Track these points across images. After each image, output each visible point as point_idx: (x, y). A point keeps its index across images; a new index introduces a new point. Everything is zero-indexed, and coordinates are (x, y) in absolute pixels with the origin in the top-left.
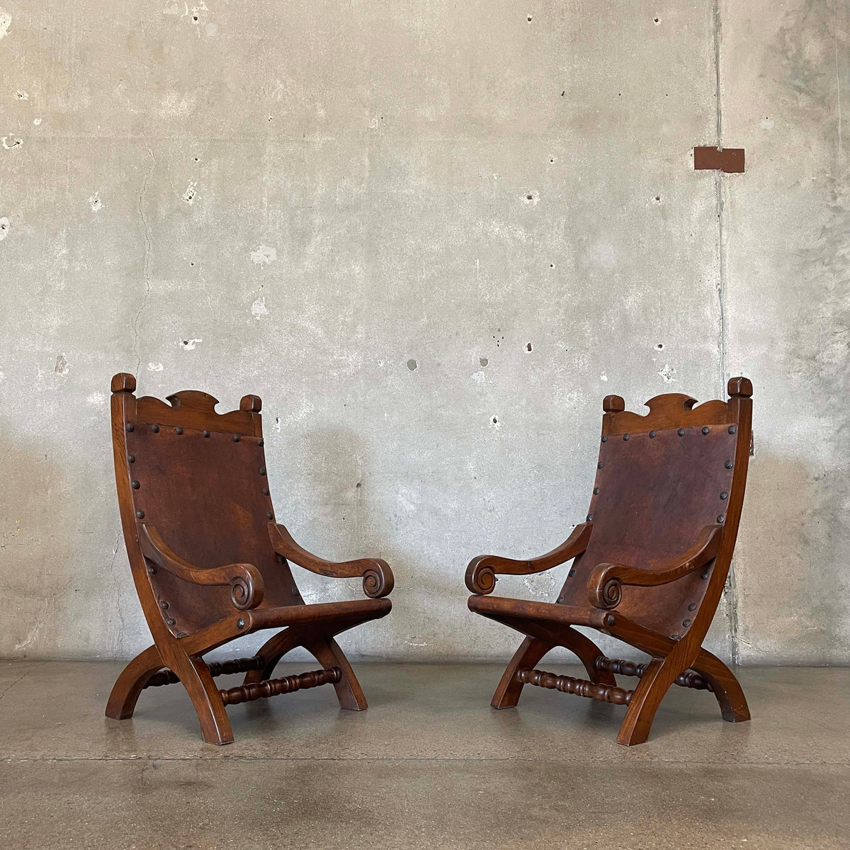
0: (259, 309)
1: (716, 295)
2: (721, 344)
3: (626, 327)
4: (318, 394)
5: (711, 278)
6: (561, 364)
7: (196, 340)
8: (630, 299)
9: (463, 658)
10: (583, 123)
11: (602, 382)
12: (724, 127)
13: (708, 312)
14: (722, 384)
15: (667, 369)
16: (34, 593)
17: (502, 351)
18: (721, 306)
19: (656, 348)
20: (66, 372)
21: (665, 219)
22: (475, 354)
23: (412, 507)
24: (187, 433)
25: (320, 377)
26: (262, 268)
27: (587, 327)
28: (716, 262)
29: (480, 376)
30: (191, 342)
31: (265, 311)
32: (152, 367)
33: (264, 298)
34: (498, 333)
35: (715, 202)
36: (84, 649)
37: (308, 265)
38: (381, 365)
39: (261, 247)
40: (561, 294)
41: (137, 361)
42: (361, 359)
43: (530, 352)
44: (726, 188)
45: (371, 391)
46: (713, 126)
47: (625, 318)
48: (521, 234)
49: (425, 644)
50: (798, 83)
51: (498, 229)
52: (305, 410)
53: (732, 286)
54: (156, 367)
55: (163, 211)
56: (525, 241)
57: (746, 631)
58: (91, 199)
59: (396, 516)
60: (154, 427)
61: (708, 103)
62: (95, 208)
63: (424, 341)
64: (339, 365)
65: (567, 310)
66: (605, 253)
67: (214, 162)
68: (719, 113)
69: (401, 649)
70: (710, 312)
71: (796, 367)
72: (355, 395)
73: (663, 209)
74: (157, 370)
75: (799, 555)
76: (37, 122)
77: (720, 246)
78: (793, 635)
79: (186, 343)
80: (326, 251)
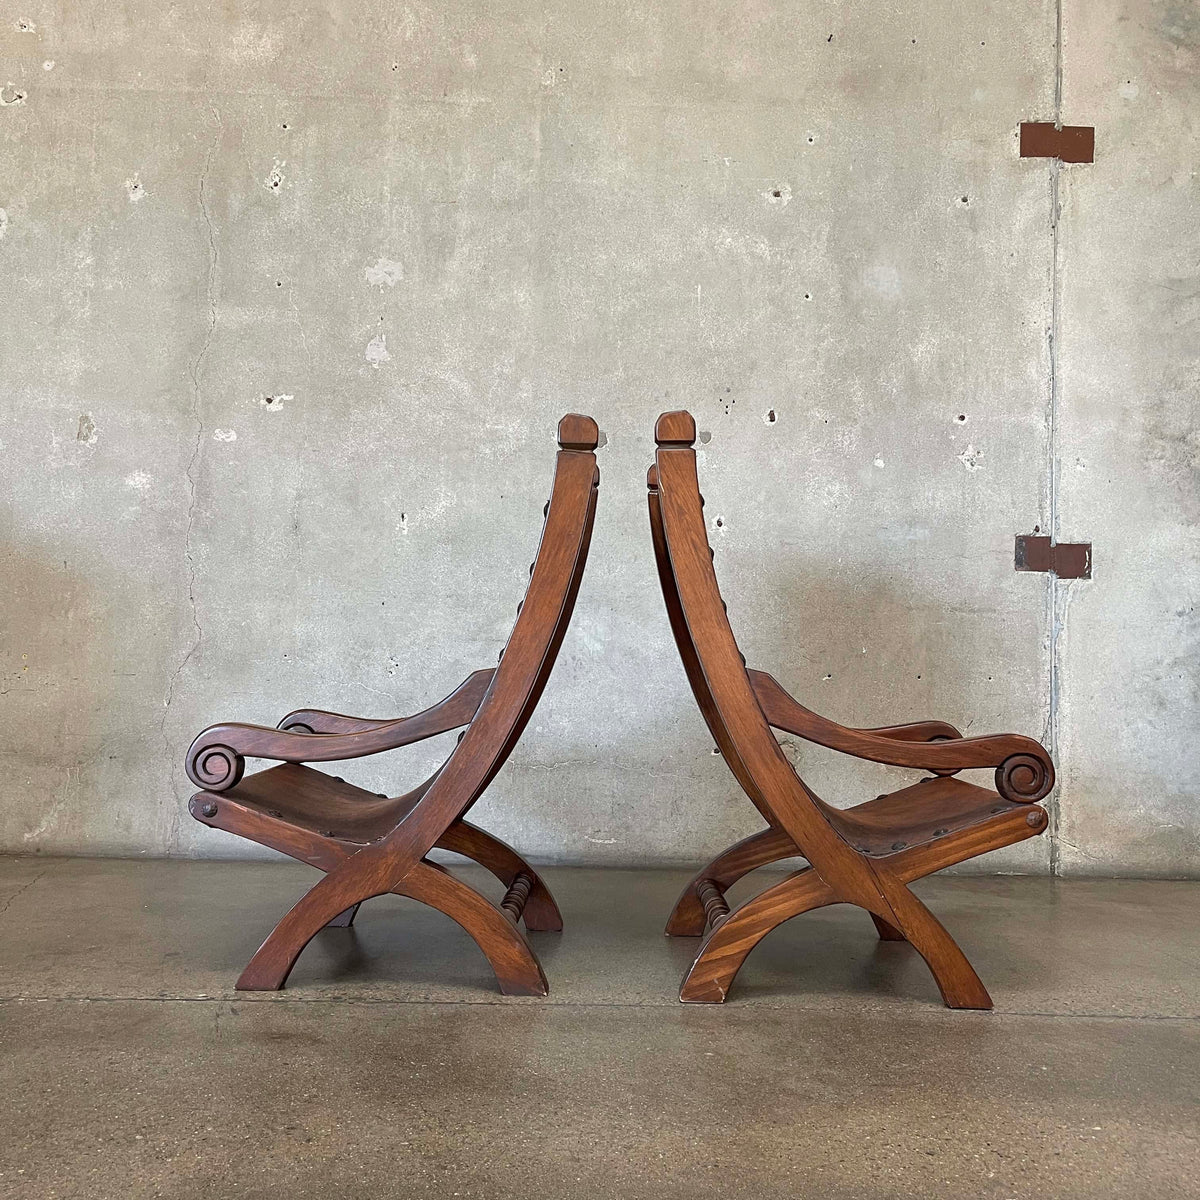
0: (377, 353)
1: (1045, 344)
2: (1050, 415)
3: (914, 389)
4: (463, 479)
5: (1039, 320)
6: (818, 441)
7: (285, 397)
8: (921, 348)
9: (668, 862)
10: (859, 84)
11: (877, 469)
12: (1065, 94)
13: (1032, 371)
14: (1049, 475)
15: (970, 451)
16: (50, 760)
17: (731, 420)
18: (1053, 360)
19: (957, 421)
20: (94, 440)
21: (975, 231)
23: (598, 646)
25: (465, 455)
26: (382, 292)
27: (857, 389)
28: (1047, 296)
30: (277, 399)
31: (386, 356)
32: (219, 435)
33: (384, 337)
34: (727, 395)
35: (1047, 204)
36: (124, 841)
37: (451, 289)
39: (380, 260)
40: (820, 338)
41: (198, 426)
42: (525, 429)
43: (773, 423)
44: (1065, 186)
45: (540, 476)
46: (1050, 92)
47: (912, 376)
48: (763, 248)
49: (613, 841)
50: (1174, 31)
51: (729, 240)
52: (443, 503)
53: (1069, 331)
54: (226, 435)
55: (235, 202)
56: (769, 258)
57: (1071, 828)
58: (128, 183)
59: (574, 658)
61: (1043, 55)
62: (136, 197)
63: (618, 405)
64: (494, 437)
65: (828, 362)
66: (885, 279)
67: (312, 130)
68: (1059, 73)
69: (580, 847)
70: (1035, 371)
71: (1158, 452)
72: (516, 483)
73: (972, 216)
74: (228, 440)
75: (1150, 722)
76: (48, 66)
77: (1053, 271)
78: (1137, 835)
79: (269, 401)
80: (477, 268)
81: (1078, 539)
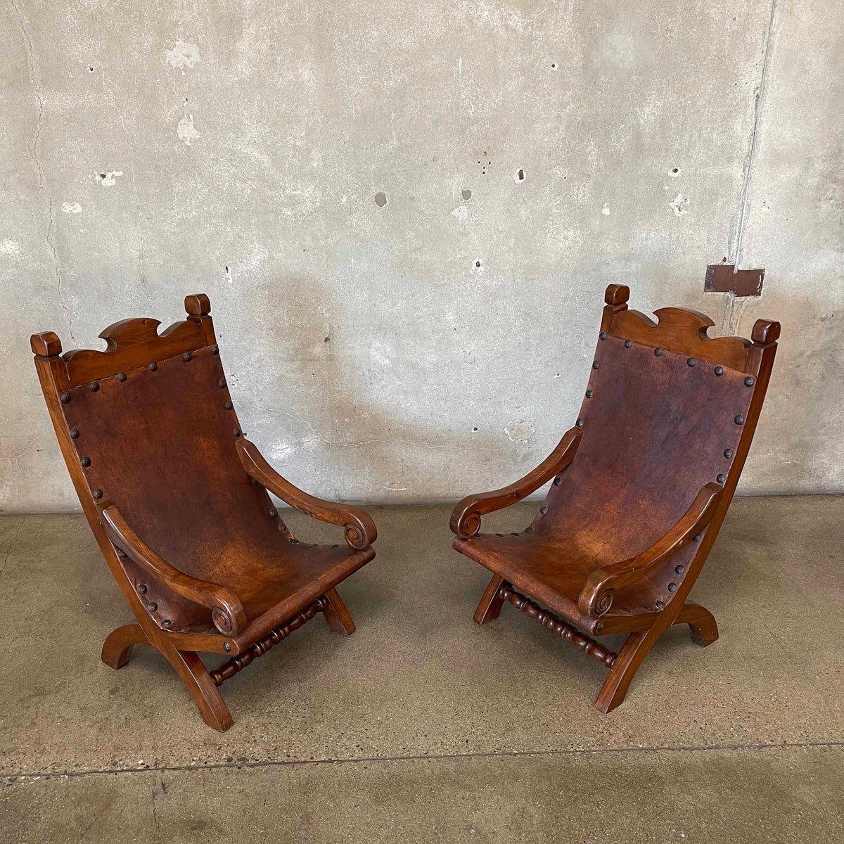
0: (187, 131)
1: (752, 103)
2: (747, 166)
3: (638, 147)
4: (271, 237)
5: (749, 79)
6: (558, 195)
7: (116, 174)
8: (647, 110)
9: (443, 500)
11: (603, 217)
13: (738, 127)
14: (740, 216)
15: (679, 199)
17: (488, 180)
18: (756, 117)
19: (671, 174)
22: (456, 184)
23: (387, 362)
24: (132, 375)
25: (271, 217)
26: (183, 74)
27: (592, 150)
28: (759, 57)
29: (461, 212)
30: (109, 175)
31: (195, 134)
32: (67, 208)
33: (191, 116)
34: (484, 157)
36: (61, 503)
37: (243, 68)
38: (344, 200)
39: (177, 43)
40: (563, 105)
41: (47, 200)
42: (319, 194)
43: (522, 181)
45: (333, 232)
47: (638, 136)
48: (516, 20)
49: (404, 489)
51: (486, 13)
52: (258, 257)
53: (773, 90)
54: (72, 207)
56: (521, 30)
59: (369, 371)
60: (92, 386)
63: (394, 170)
64: (293, 202)
65: (568, 127)
66: (622, 47)
69: (381, 493)
70: (740, 128)
71: (829, 194)
72: (314, 238)
74: (74, 212)
77: (768, 33)
78: (766, 469)
79: (103, 176)
80: (264, 48)
81: (755, 267)
